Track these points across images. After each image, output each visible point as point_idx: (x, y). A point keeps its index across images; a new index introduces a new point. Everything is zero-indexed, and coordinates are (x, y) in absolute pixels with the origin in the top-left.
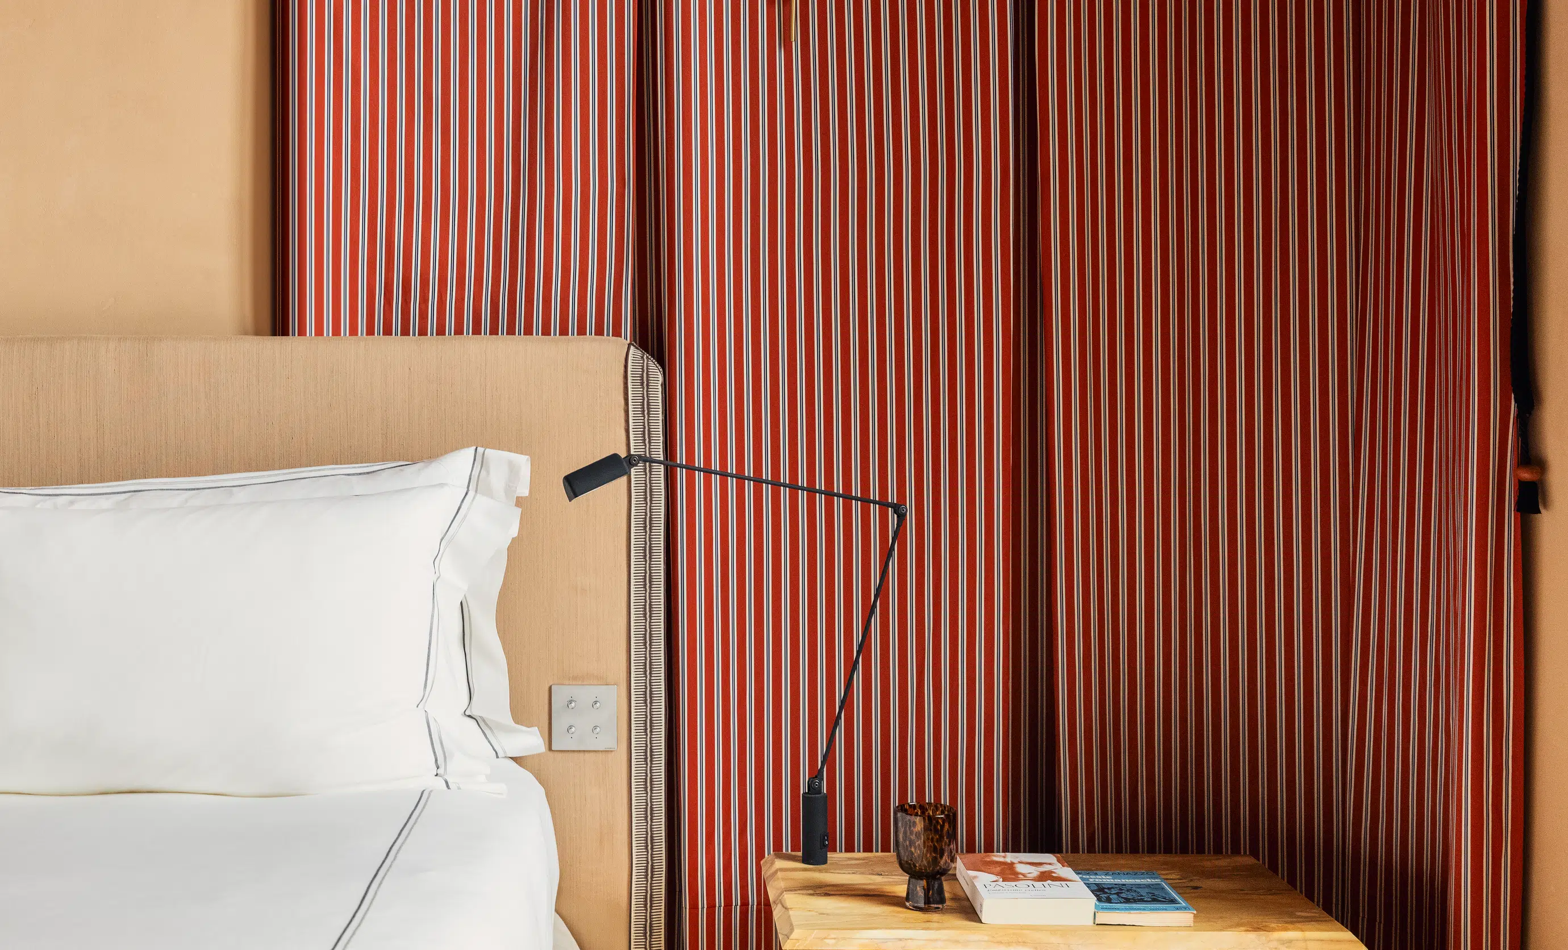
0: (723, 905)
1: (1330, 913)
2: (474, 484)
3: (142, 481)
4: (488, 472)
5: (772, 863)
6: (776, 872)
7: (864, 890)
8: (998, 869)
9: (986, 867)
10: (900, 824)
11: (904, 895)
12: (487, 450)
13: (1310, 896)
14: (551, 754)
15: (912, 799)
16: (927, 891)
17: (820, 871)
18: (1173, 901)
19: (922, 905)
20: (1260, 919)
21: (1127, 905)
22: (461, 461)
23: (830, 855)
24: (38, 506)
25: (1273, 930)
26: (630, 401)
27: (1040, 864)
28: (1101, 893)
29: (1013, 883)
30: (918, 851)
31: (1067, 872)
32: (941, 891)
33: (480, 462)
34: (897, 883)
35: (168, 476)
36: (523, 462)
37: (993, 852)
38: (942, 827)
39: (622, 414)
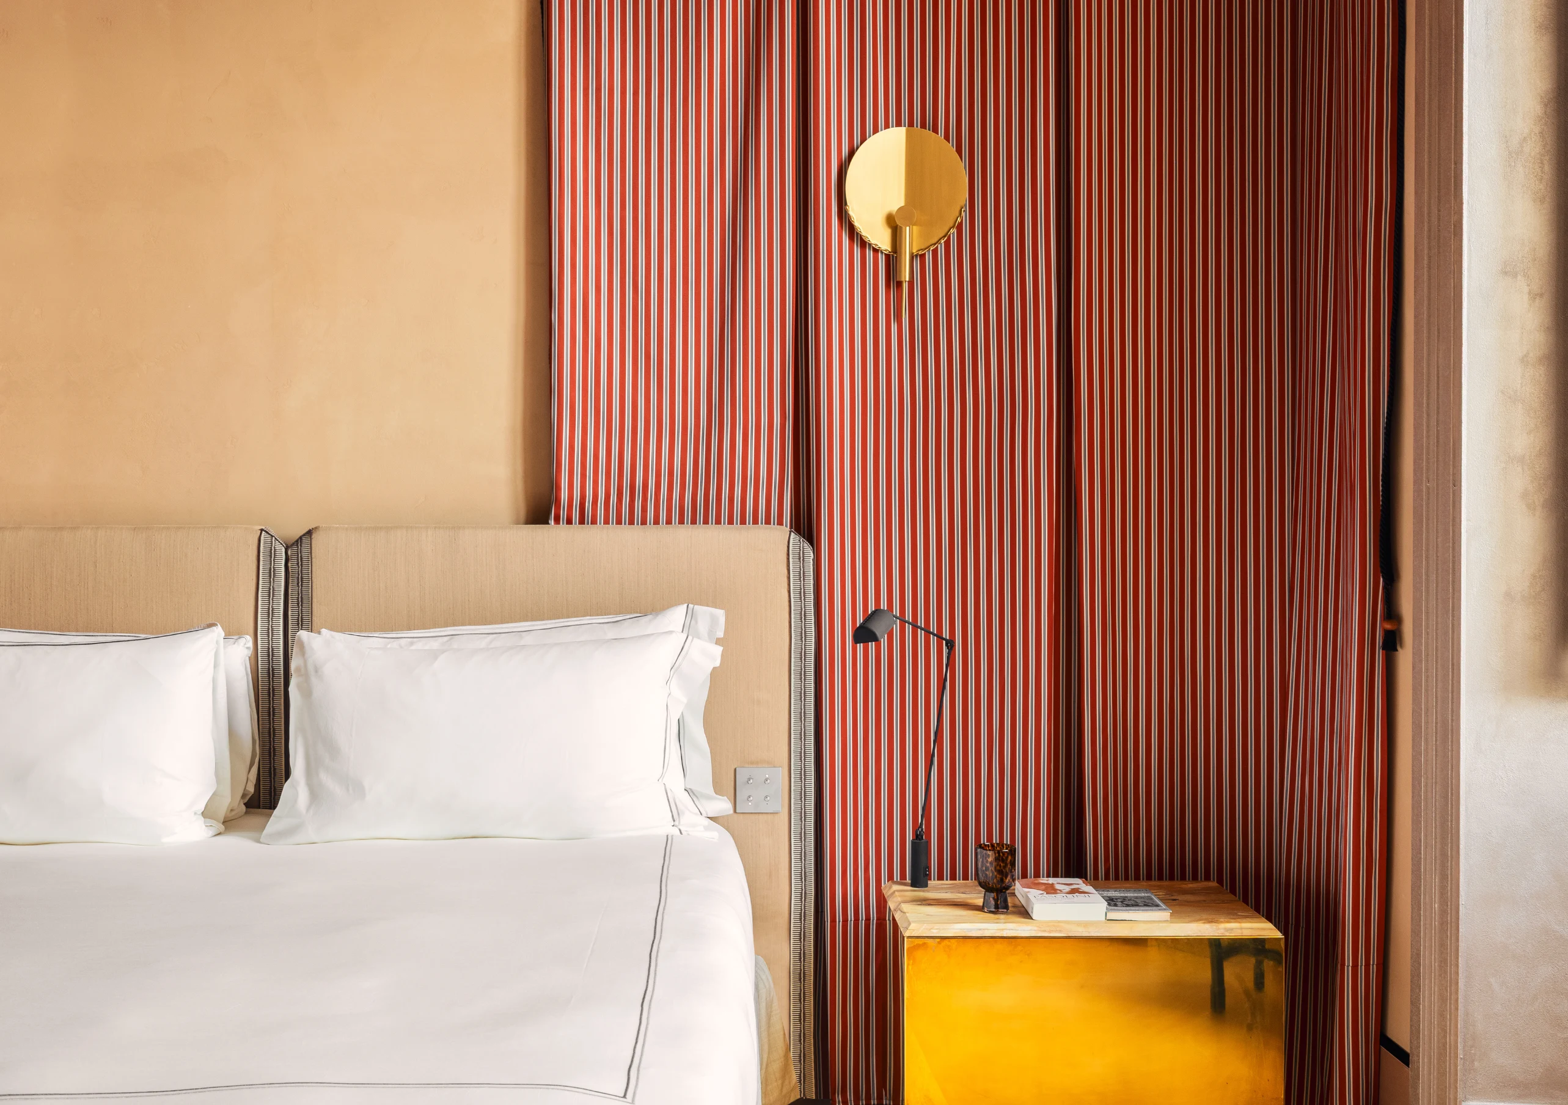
0: (853, 919)
1: (1259, 913)
2: (688, 628)
3: (461, 627)
4: (696, 622)
5: (890, 888)
6: (894, 892)
7: (954, 902)
8: (1043, 887)
9: (1036, 886)
10: (979, 857)
11: (981, 904)
12: (695, 606)
13: (1245, 901)
14: (735, 815)
15: (984, 840)
16: (996, 900)
17: (923, 891)
18: (1158, 906)
19: (994, 910)
20: (1214, 916)
21: (1128, 908)
22: (677, 615)
23: (929, 882)
24: (389, 646)
25: (1222, 922)
26: (791, 571)
27: (1071, 884)
28: (1112, 902)
29: (1053, 895)
30: (990, 873)
31: (1089, 889)
32: (1006, 901)
33: (690, 615)
34: (976, 898)
35: (470, 624)
36: (720, 614)
37: (1040, 877)
38: (1007, 858)
39: (786, 580)
